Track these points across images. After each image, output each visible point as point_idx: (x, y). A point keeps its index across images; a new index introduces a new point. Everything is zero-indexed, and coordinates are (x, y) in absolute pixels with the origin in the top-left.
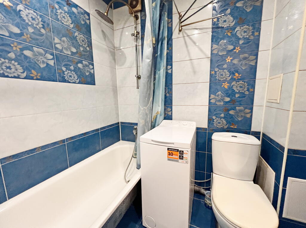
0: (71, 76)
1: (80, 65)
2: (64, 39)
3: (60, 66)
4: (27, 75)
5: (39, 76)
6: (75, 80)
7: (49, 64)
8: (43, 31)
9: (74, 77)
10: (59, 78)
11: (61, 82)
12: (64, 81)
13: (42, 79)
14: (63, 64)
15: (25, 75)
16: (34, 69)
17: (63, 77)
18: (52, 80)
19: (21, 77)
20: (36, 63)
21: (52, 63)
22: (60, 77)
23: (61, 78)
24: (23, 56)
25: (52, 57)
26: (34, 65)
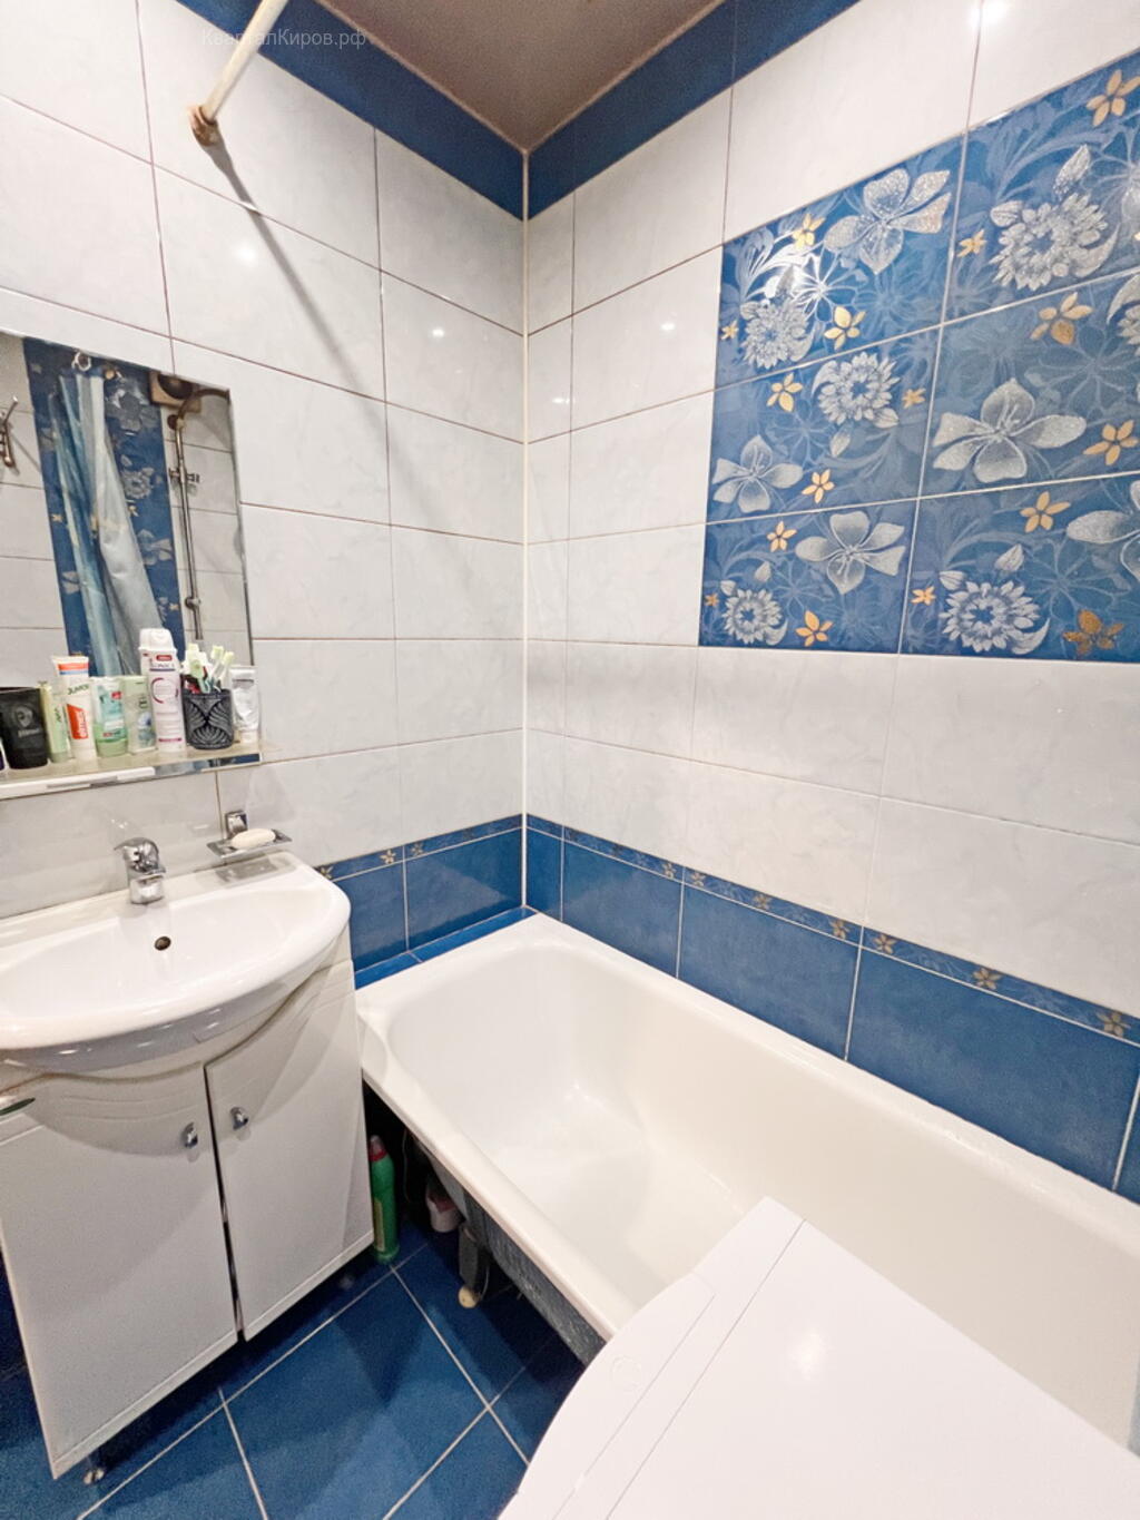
0: (985, 615)
1: (1091, 527)
2: (1006, 390)
3: (930, 567)
4: (787, 632)
5: (826, 633)
6: (1017, 635)
7: (875, 572)
8: (886, 419)
9: (1011, 619)
10: (910, 632)
11: (916, 652)
12: (937, 645)
13: (838, 642)
14: (956, 547)
15: (779, 635)
16: (815, 605)
17: (933, 625)
18: (873, 643)
19: (770, 643)
20: (826, 578)
21: (889, 563)
22: (915, 625)
23: (920, 633)
24: (790, 564)
25: (898, 531)
26: (821, 589)
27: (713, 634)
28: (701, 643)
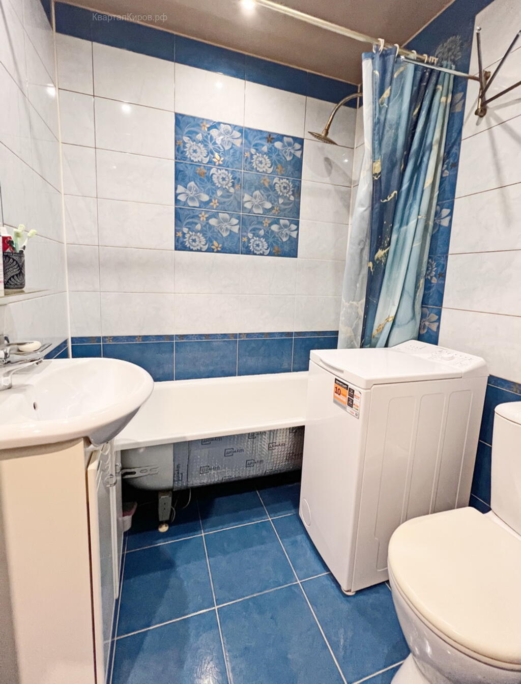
0: (258, 245)
1: (275, 228)
2: (257, 193)
3: (245, 232)
4: (208, 247)
5: (220, 248)
6: (264, 250)
7: (232, 231)
8: (232, 190)
9: (263, 247)
10: (242, 249)
11: (244, 254)
12: (248, 252)
13: (224, 251)
14: (250, 228)
15: (205, 248)
16: (216, 239)
17: (248, 247)
18: (233, 251)
19: (203, 250)
20: (219, 232)
21: (236, 229)
22: (243, 247)
23: (244, 249)
24: (208, 226)
25: (237, 221)
26: (217, 235)
27: (180, 246)
28: (176, 249)
